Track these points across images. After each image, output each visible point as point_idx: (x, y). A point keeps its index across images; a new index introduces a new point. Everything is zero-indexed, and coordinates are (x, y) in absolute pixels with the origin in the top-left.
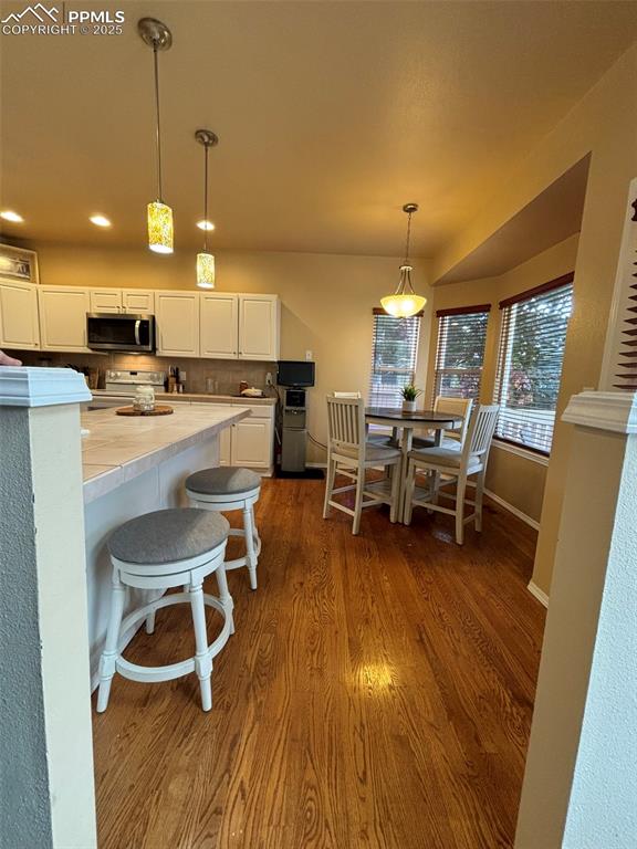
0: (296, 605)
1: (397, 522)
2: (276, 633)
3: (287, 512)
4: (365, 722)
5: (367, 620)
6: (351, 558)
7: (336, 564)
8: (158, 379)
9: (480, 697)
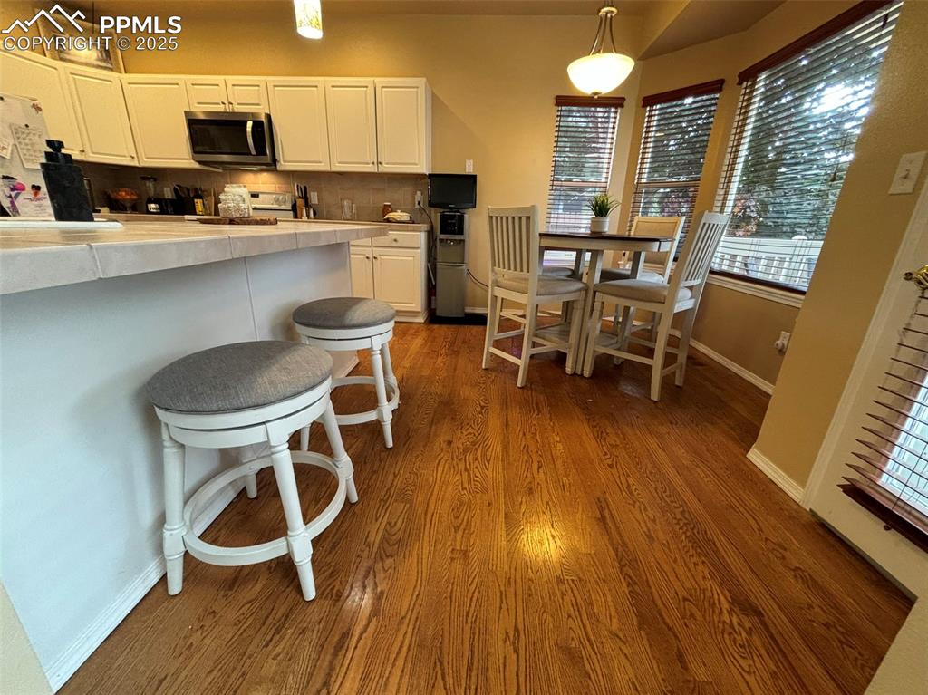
0: (440, 468)
1: (574, 374)
2: (411, 502)
3: (438, 362)
4: (521, 626)
5: (531, 489)
6: (515, 415)
7: (495, 421)
8: (285, 202)
9: (685, 599)
